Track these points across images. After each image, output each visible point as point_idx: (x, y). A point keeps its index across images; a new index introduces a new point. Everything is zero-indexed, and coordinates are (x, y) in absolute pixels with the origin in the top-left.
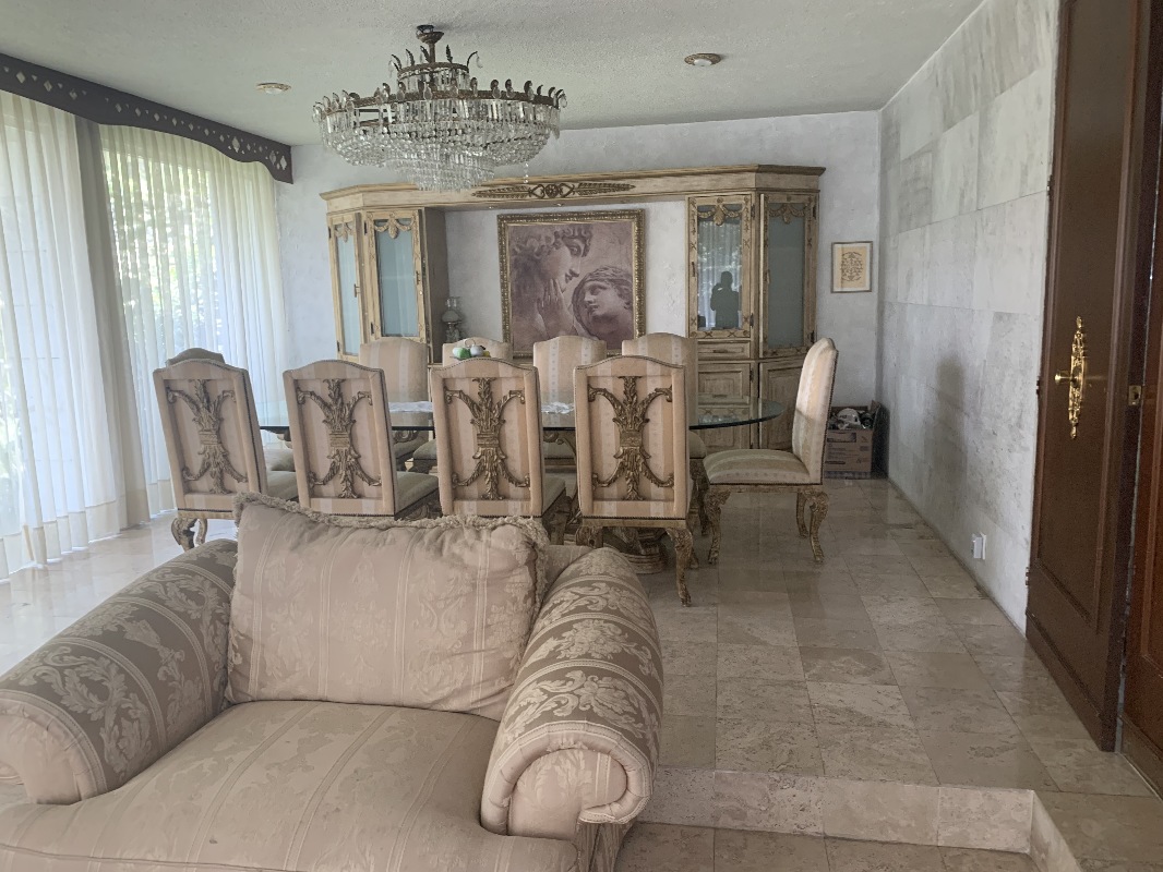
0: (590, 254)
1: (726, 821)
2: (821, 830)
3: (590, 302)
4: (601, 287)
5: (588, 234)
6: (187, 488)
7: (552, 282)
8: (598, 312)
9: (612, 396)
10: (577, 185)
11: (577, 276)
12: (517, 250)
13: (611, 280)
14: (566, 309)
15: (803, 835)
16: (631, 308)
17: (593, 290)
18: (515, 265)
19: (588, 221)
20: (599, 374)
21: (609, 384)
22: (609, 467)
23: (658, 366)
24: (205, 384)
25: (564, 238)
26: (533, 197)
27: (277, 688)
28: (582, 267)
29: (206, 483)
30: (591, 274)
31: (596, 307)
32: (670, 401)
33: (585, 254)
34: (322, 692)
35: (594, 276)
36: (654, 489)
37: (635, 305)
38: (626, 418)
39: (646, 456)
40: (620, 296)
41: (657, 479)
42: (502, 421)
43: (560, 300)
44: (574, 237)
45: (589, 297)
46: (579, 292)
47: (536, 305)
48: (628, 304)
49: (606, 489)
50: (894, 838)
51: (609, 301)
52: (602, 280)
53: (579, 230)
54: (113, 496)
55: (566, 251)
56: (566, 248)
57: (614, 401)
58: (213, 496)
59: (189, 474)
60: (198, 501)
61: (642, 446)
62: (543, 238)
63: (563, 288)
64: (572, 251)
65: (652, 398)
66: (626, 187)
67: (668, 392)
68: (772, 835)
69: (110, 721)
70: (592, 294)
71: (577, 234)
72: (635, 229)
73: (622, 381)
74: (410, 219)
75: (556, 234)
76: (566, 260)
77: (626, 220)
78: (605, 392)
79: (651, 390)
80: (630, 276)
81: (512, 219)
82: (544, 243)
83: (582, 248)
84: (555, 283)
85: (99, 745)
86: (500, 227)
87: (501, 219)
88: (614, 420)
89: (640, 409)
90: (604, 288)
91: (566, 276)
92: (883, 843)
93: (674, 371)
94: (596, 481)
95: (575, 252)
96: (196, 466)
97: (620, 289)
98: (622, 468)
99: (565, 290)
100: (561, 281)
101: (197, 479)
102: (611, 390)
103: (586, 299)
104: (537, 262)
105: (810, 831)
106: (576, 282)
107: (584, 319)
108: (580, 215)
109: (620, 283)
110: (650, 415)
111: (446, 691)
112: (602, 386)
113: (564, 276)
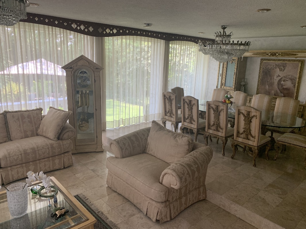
0: (285, 71)
1: (221, 206)
2: (239, 217)
3: (283, 84)
4: (286, 80)
5: (285, 66)
6: (166, 115)
7: (272, 77)
8: (284, 87)
9: (243, 114)
10: (281, 53)
11: (280, 76)
12: (265, 68)
13: (290, 79)
14: (275, 85)
15: (235, 216)
16: (295, 87)
17: (284, 81)
18: (263, 72)
19: (286, 62)
20: (241, 109)
21: (243, 112)
22: (242, 130)
23: (254, 110)
24: (170, 96)
25: (278, 66)
26: (268, 56)
27: (150, 152)
28: (282, 74)
29: (168, 114)
30: (284, 76)
31: (284, 85)
32: (257, 118)
33: (283, 71)
34: (155, 155)
35: (285, 77)
36: (251, 138)
37: (296, 86)
38: (246, 120)
39: (250, 130)
40: (292, 83)
41: (252, 136)
42: (219, 115)
43: (274, 82)
44: (281, 66)
45: (282, 82)
46: (280, 81)
47: (267, 83)
48: (294, 86)
49: (240, 135)
50: (253, 225)
51: (288, 84)
52: (287, 78)
53: (283, 64)
54: (161, 112)
55: (278, 70)
56: (278, 69)
57: (244, 116)
58: (169, 117)
59: (166, 112)
60: (167, 117)
61: (249, 127)
62: (272, 65)
63: (275, 79)
64: (280, 70)
65: (253, 117)
66: (296, 55)
67: (256, 116)
68: (229, 213)
69: (124, 149)
70: (284, 82)
71: (282, 65)
72: (300, 65)
73: (247, 112)
74: (235, 59)
75: (276, 65)
76: (278, 72)
77: (297, 62)
78: (242, 113)
79: (253, 115)
80: (296, 78)
81: (264, 60)
82: (272, 67)
83: (283, 69)
84: (273, 78)
85: (122, 152)
86: (261, 61)
87: (262, 60)
88: (244, 120)
89: (250, 119)
90: (287, 81)
91: (277, 76)
92: (251, 225)
93: (258, 112)
94: (238, 132)
95: (281, 70)
96: (167, 111)
97: (293, 82)
98: (244, 131)
99: (276, 80)
100: (275, 77)
101: (167, 113)
102: (244, 113)
103: (282, 83)
104: (269, 72)
105: (237, 216)
106: (280, 78)
107: (280, 88)
108: (284, 60)
109: (292, 80)
110: (252, 121)
111: (171, 161)
112: (242, 112)
113: (276, 76)
